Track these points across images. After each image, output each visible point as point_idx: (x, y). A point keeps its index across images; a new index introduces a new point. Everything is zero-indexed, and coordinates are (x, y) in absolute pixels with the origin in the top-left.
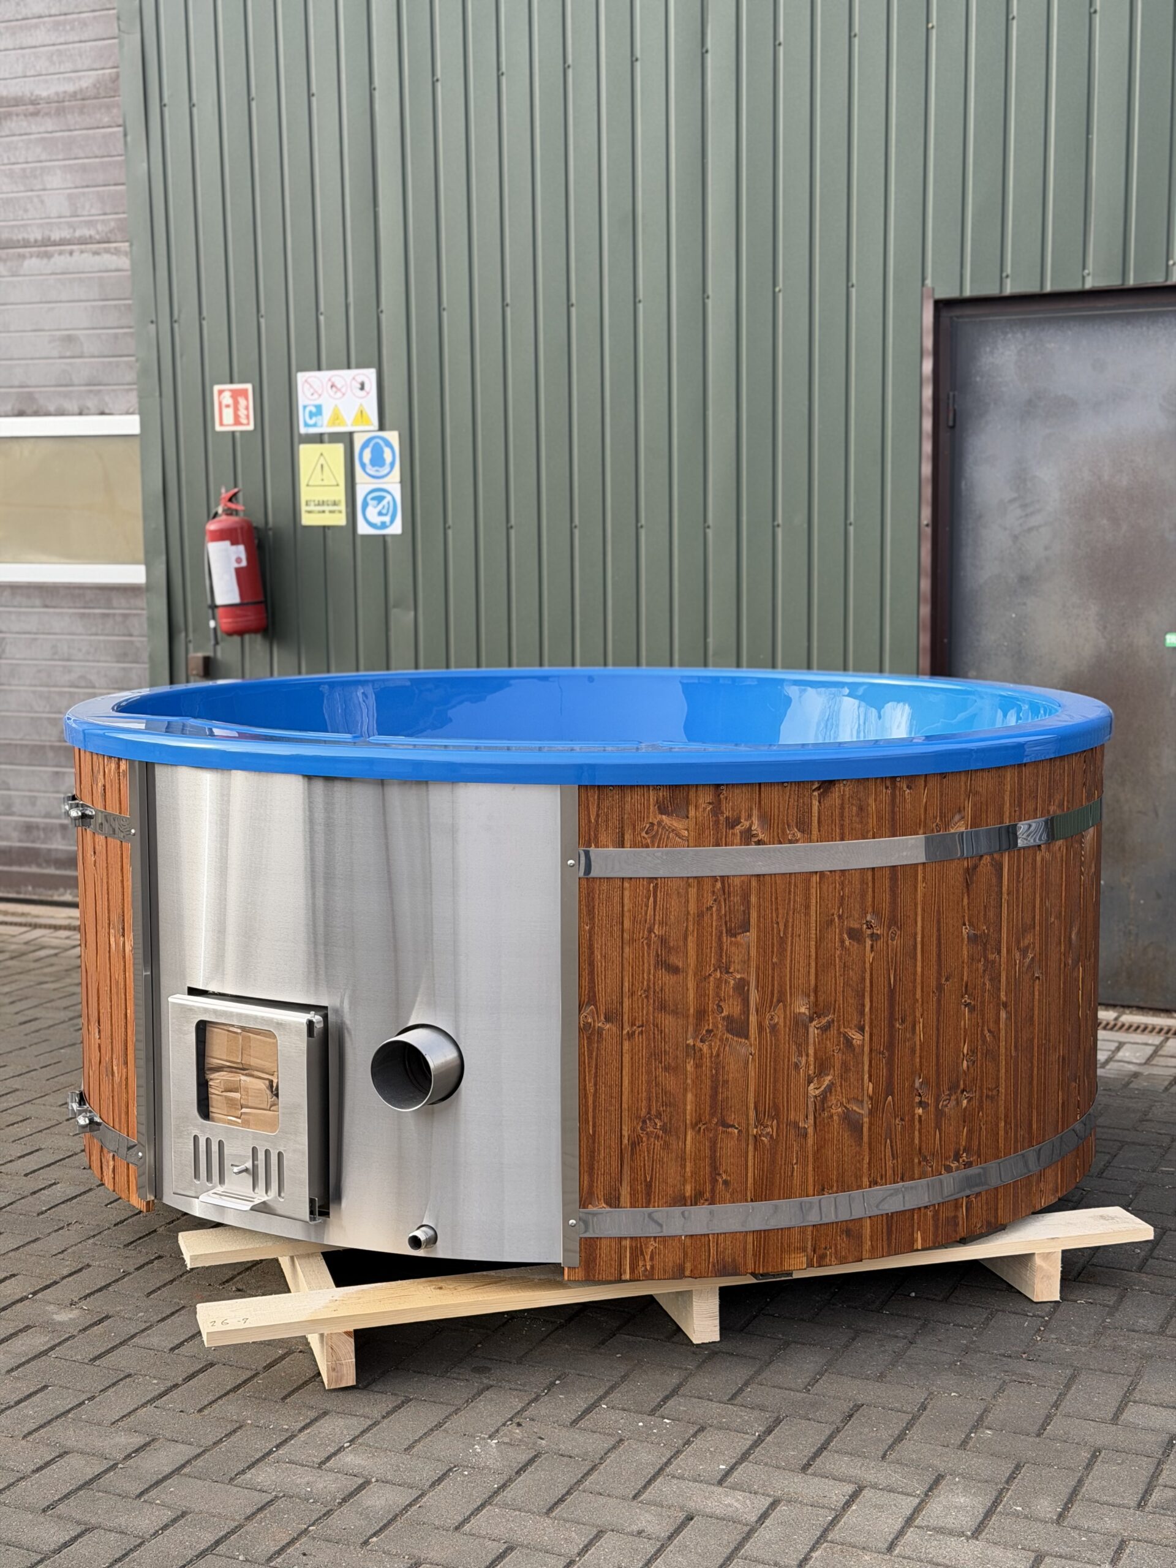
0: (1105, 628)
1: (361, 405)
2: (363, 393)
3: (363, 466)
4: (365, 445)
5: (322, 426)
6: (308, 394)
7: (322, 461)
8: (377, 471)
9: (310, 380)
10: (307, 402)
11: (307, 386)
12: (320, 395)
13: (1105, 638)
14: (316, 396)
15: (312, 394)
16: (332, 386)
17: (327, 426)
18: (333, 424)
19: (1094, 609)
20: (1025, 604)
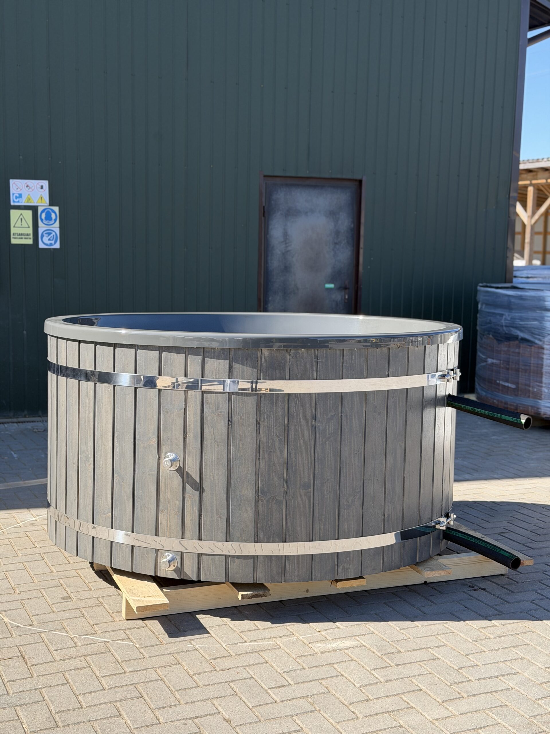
1: (41, 195)
2: (42, 190)
3: (42, 220)
4: (43, 212)
5: (22, 202)
6: (15, 189)
7: (21, 217)
8: (48, 222)
9: (15, 183)
10: (14, 192)
11: (14, 185)
12: (21, 190)
14: (19, 190)
15: (17, 189)
16: (27, 186)
17: (24, 203)
18: (28, 202)
20: (286, 275)
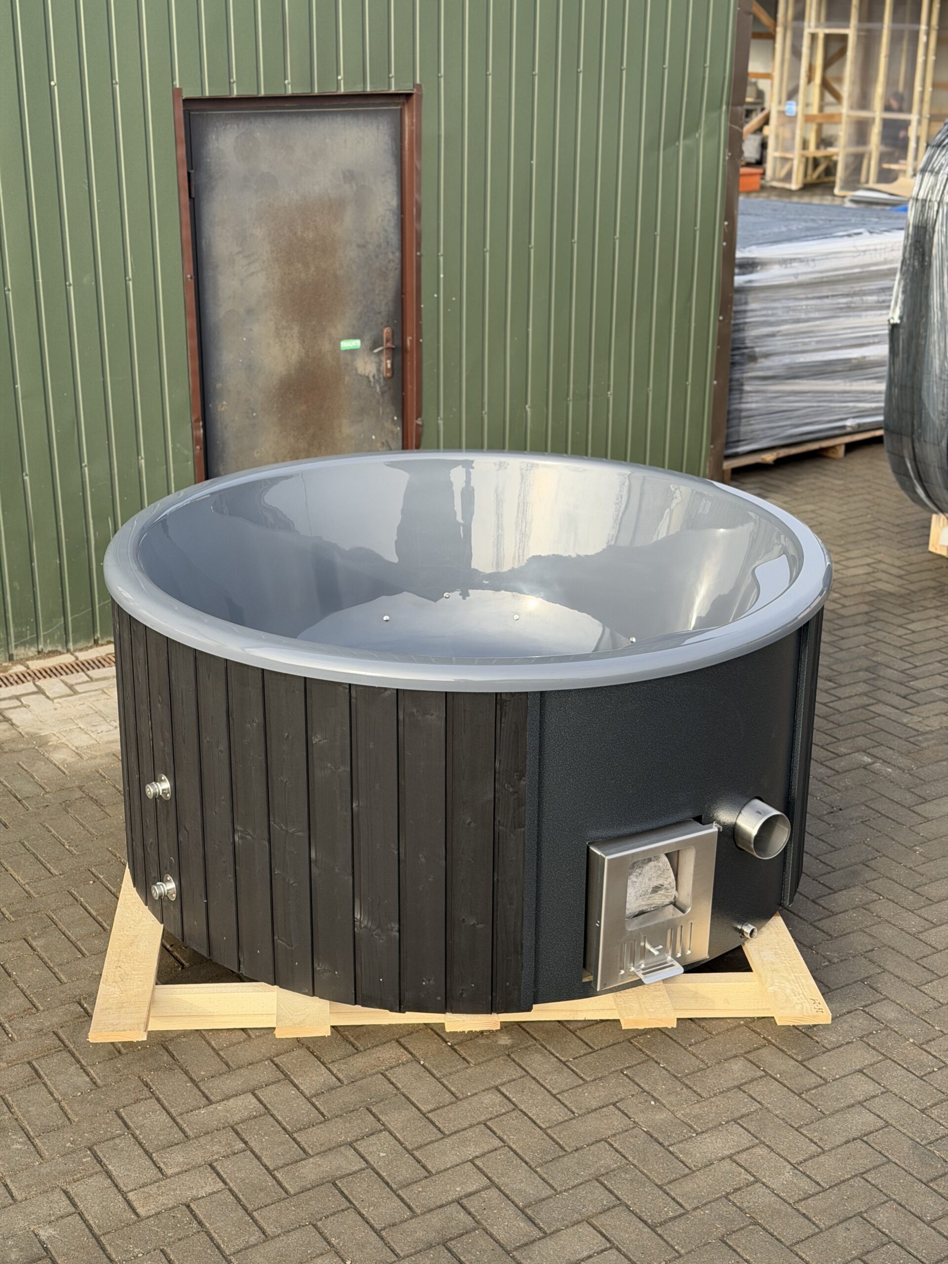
0: (304, 341)
13: (304, 348)
19: (296, 329)
20: (251, 330)
